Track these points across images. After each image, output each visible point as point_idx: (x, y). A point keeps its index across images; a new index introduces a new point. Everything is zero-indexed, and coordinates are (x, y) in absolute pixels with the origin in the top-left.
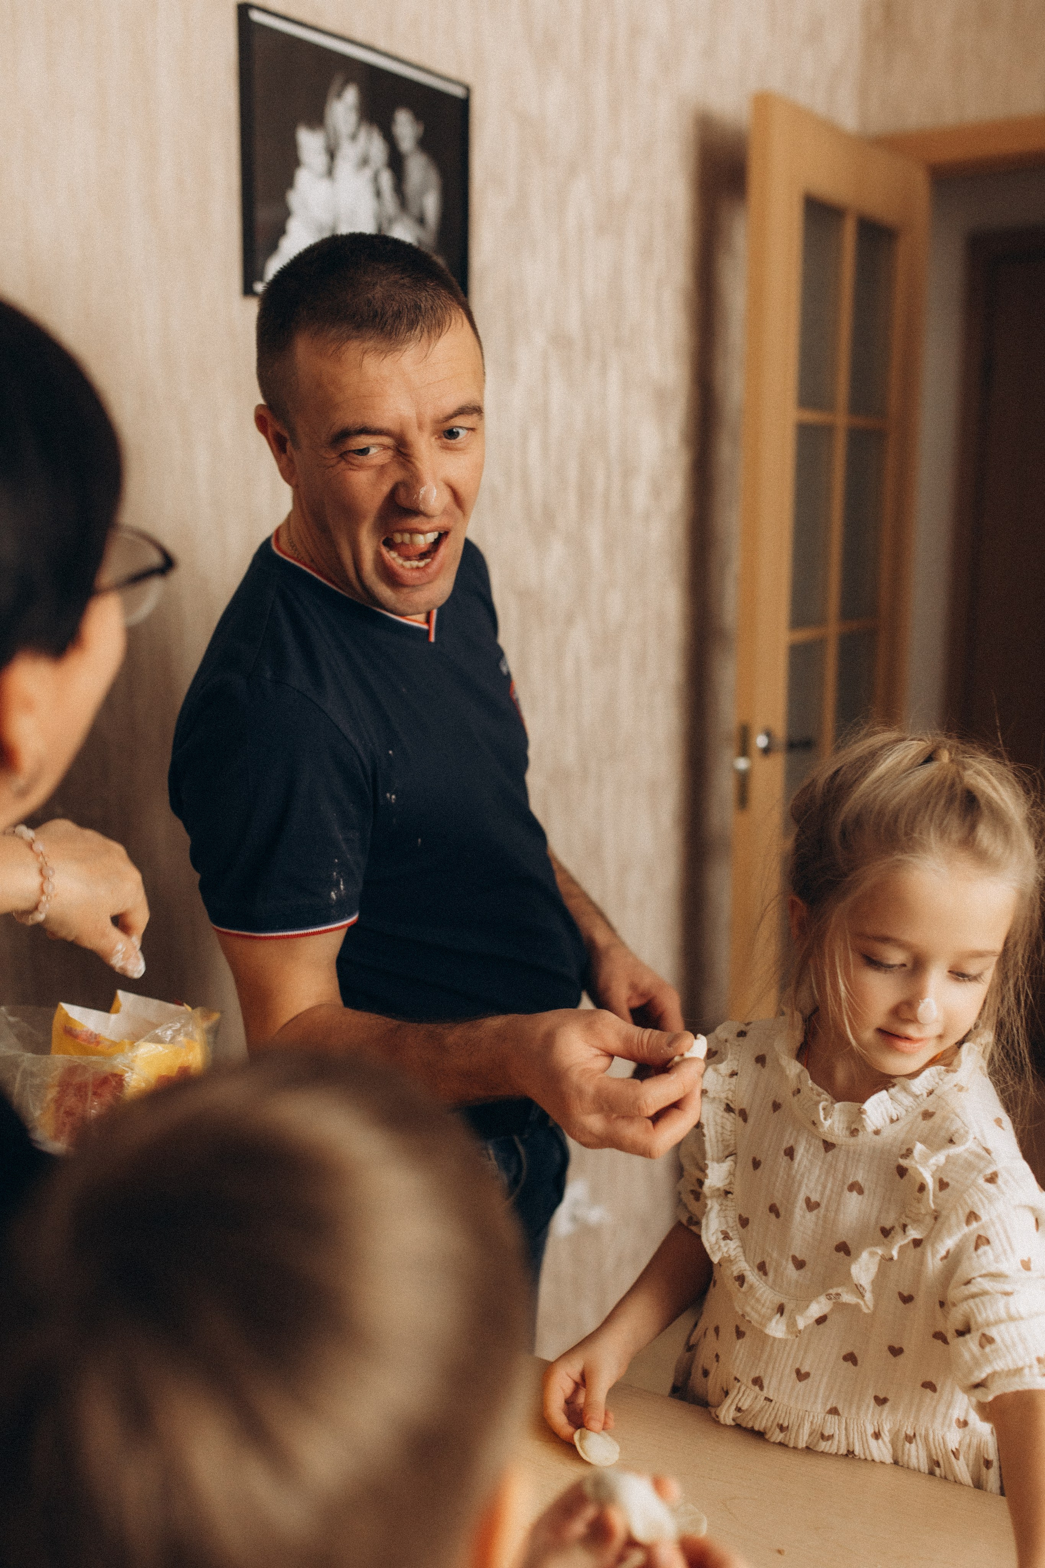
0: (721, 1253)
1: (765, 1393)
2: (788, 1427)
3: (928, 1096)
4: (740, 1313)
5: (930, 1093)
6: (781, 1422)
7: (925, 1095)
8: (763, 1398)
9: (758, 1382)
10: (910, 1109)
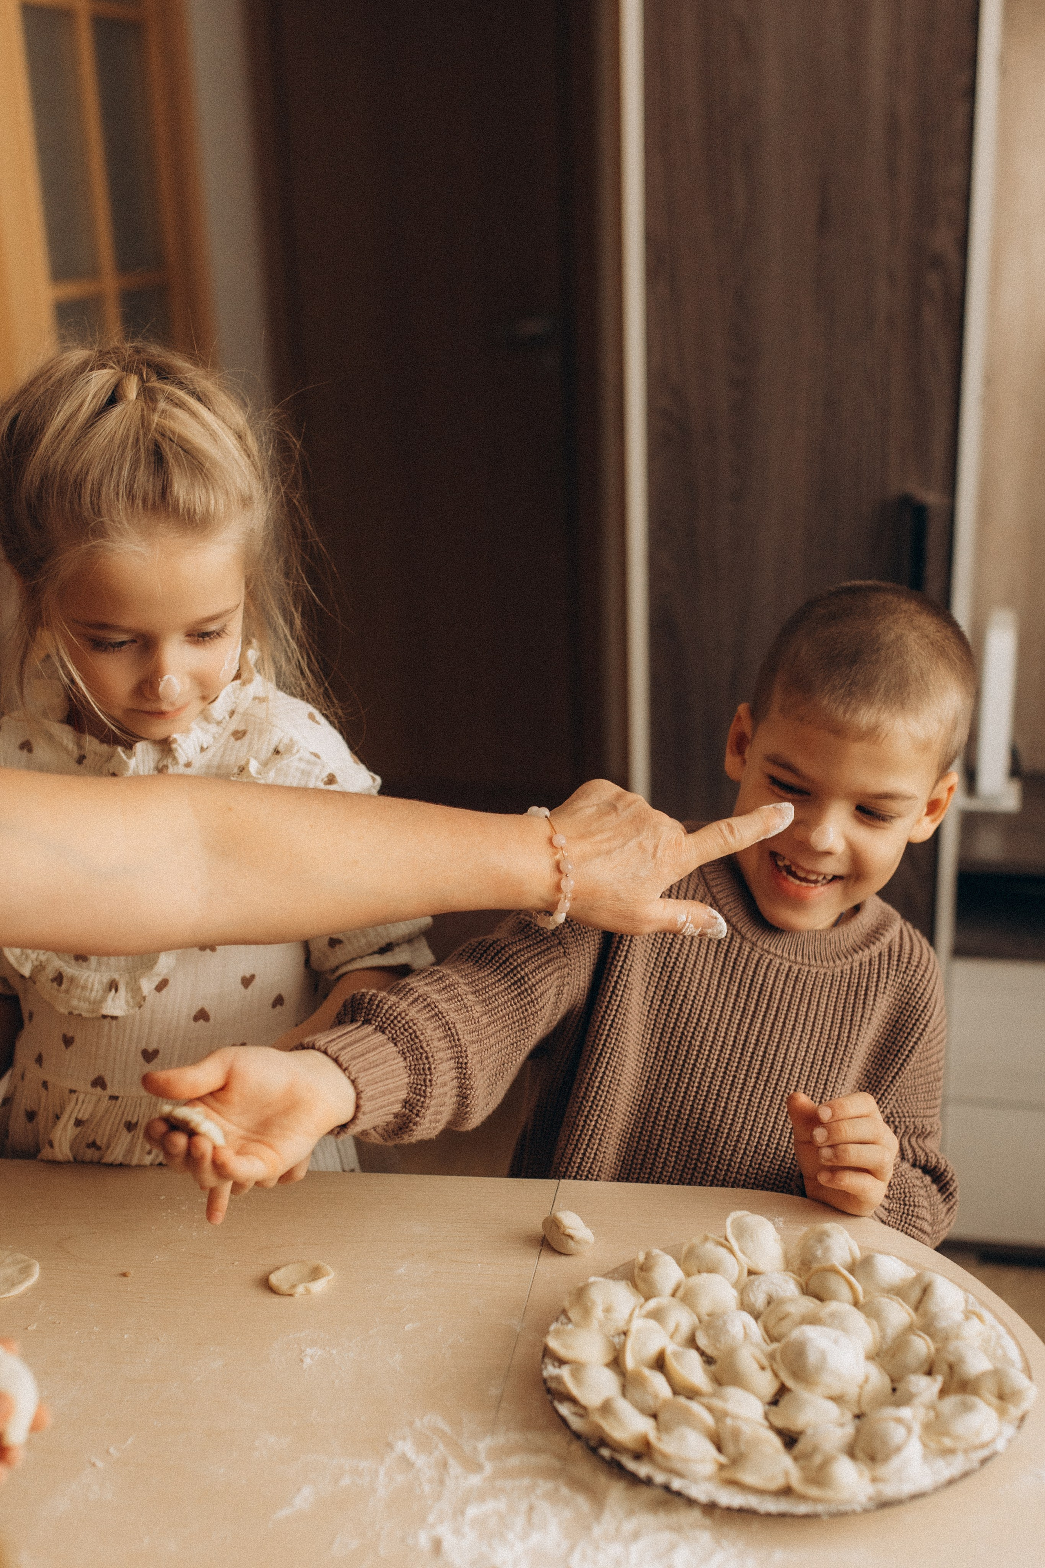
0: (30, 962)
1: (109, 1092)
2: (137, 1123)
3: (230, 717)
4: (66, 1012)
5: (232, 713)
6: (129, 1119)
7: (227, 718)
8: (107, 1098)
9: (99, 1082)
10: (216, 736)
